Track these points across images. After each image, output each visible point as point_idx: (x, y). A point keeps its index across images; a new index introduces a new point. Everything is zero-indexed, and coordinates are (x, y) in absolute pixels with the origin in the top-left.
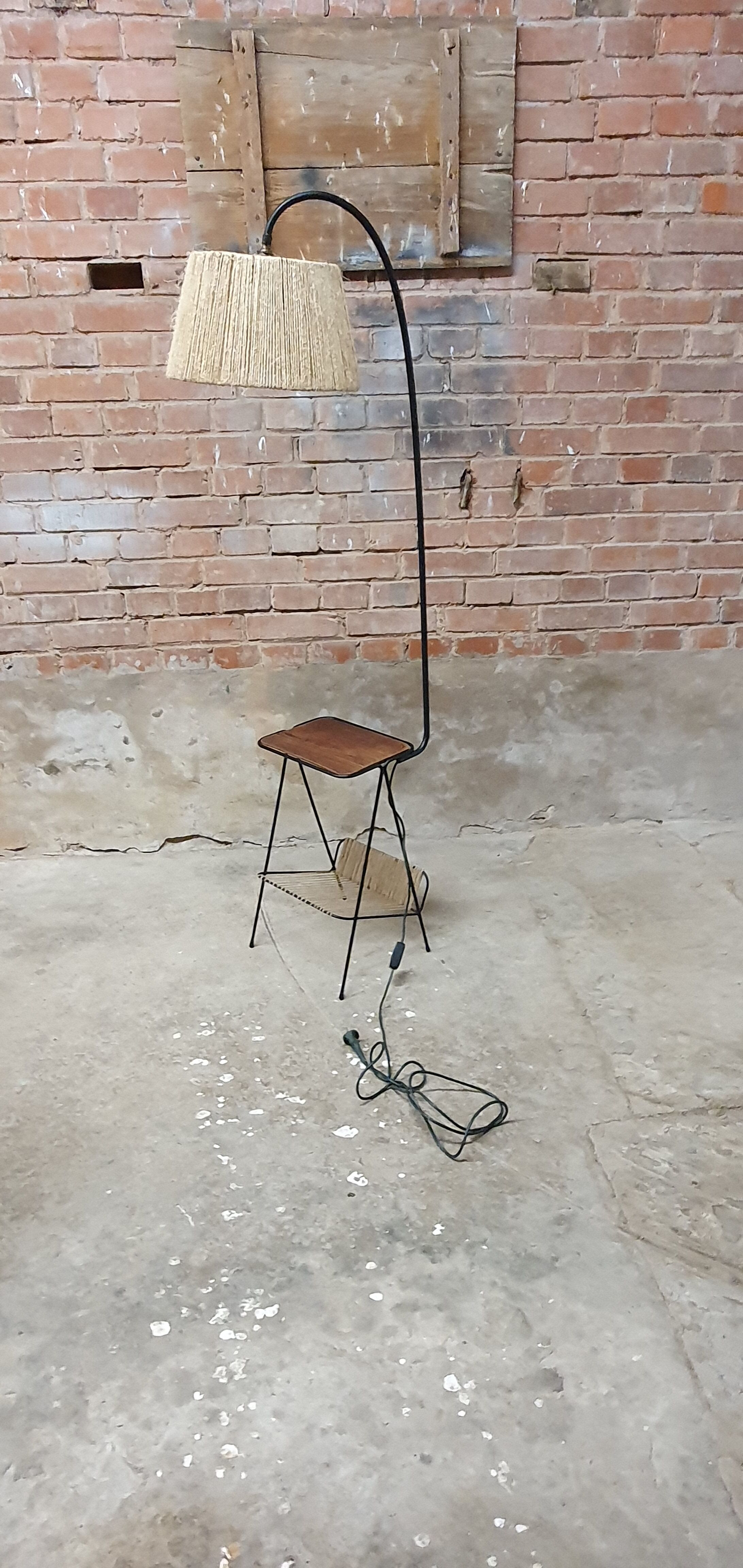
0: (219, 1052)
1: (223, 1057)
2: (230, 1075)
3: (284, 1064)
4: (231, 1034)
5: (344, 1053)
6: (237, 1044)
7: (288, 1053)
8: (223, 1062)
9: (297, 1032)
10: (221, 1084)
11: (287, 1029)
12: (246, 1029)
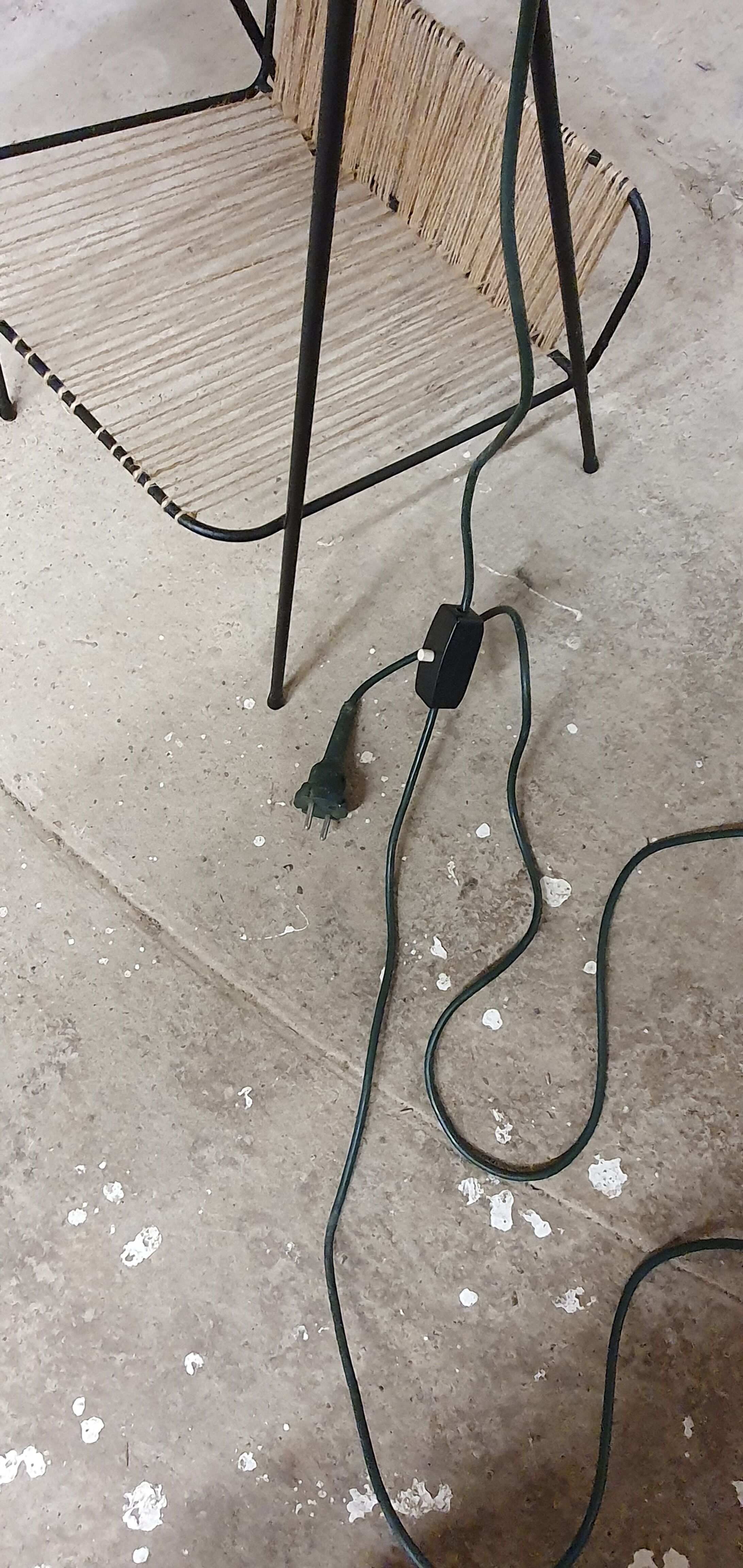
0: (51, 1385)
1: (78, 1408)
2: (144, 1490)
3: (290, 1337)
4: (44, 1272)
5: (448, 1187)
6: (88, 1316)
7: (273, 1275)
8: (91, 1430)
9: (248, 1149)
10: (140, 1555)
11: (208, 1153)
12: (77, 1217)
